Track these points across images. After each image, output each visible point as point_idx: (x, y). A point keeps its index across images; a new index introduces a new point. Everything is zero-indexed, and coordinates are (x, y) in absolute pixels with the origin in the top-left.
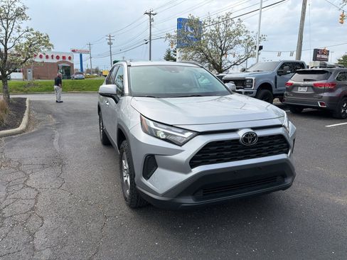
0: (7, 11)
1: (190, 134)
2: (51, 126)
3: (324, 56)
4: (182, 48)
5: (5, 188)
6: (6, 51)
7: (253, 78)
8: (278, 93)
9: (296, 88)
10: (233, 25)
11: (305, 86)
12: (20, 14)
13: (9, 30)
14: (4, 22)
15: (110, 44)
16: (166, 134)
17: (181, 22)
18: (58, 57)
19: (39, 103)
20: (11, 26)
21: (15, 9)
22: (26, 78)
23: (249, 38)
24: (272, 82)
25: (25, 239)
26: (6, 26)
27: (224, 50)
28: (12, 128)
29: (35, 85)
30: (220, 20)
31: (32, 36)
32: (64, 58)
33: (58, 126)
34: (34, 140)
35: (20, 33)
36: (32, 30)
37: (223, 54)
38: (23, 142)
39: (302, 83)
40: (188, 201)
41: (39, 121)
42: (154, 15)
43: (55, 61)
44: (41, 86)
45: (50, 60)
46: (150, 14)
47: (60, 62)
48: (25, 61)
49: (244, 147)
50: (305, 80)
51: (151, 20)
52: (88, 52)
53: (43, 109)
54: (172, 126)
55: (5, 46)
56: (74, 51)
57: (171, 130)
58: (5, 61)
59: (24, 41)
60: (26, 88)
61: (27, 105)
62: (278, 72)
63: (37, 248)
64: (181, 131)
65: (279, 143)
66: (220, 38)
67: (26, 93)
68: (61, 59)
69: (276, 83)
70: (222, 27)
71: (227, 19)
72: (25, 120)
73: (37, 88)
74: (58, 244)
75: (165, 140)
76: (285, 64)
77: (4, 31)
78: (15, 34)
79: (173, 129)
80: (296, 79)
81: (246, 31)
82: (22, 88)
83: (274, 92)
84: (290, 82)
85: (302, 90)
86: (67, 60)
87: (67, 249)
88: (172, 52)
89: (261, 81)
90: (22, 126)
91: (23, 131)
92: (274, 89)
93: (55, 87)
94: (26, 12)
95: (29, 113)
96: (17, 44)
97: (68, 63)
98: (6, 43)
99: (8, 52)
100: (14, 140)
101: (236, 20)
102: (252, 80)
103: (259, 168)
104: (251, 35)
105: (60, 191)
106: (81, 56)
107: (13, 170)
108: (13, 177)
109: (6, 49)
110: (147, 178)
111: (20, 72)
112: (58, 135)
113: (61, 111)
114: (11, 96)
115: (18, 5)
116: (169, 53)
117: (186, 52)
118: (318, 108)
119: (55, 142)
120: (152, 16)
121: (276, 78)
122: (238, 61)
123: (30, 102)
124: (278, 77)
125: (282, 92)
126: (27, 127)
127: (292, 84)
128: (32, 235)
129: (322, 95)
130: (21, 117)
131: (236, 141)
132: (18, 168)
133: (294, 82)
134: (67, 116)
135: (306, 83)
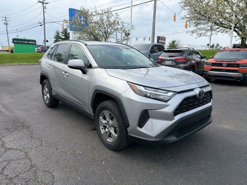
1: (172, 93)
3: (163, 41)
9: (164, 61)
10: (113, 17)
11: (170, 60)
15: (6, 24)
23: (123, 27)
39: (168, 58)
42: (46, 3)
49: (198, 100)
50: (169, 56)
51: (44, 8)
54: (158, 89)
57: (157, 92)
62: (150, 51)
70: (105, 18)
71: (108, 12)
79: (159, 91)
81: (123, 22)
84: (160, 57)
85: (168, 63)
88: (60, 33)
101: (114, 13)
104: (125, 25)
110: (142, 127)
116: (58, 34)
120: (45, 5)
121: (150, 55)
127: (162, 59)
129: (180, 65)
133: (163, 58)
135: (171, 58)
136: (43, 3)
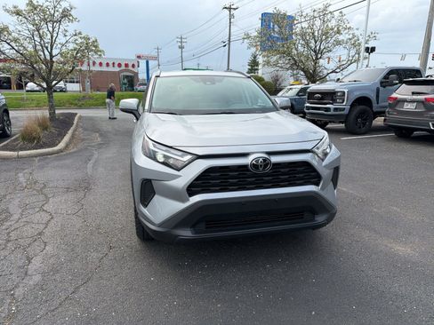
0: (52, 12)
1: (189, 157)
2: (93, 146)
4: (265, 51)
5: (20, 211)
6: (51, 59)
7: (346, 91)
8: (379, 110)
9: (400, 104)
10: (333, 21)
11: (413, 101)
12: (66, 14)
13: (55, 35)
14: (50, 25)
15: (181, 47)
16: (165, 156)
17: (266, 18)
18: (120, 65)
19: (91, 119)
20: (56, 29)
21: (61, 10)
22: (84, 90)
23: (354, 36)
24: (372, 96)
25: (20, 263)
26: (51, 29)
27: (318, 53)
28: (49, 147)
29: (90, 98)
30: (316, 15)
31: (80, 40)
32: (126, 65)
33: (100, 146)
34: (68, 162)
35: (68, 38)
36: (80, 33)
37: (317, 59)
38: (56, 163)
39: (410, 97)
40: (186, 233)
41: (83, 140)
42: (235, 9)
43: (117, 69)
44: (96, 100)
45: (111, 69)
46: (230, 9)
47: (122, 71)
48: (71, 71)
49: (254, 175)
50: (413, 93)
51: (231, 16)
52: (156, 58)
53: (92, 126)
54: (171, 147)
55: (51, 53)
56: (139, 57)
57: (169, 152)
58: (50, 71)
59: (71, 46)
60: (80, 102)
61: (75, 122)
62: (381, 83)
63: (29, 272)
64: (180, 153)
65: (303, 172)
66: (314, 37)
67: (80, 107)
68: (123, 67)
69: (378, 96)
70: (318, 23)
71: (324, 13)
72: (66, 138)
73: (91, 102)
74: (51, 270)
75: (163, 163)
76: (392, 71)
77: (49, 36)
78: (61, 39)
79: (172, 151)
80: (403, 92)
81: (349, 28)
82: (76, 102)
83: (375, 109)
84: (394, 95)
85: (409, 107)
86: (130, 68)
87: (58, 277)
89: (357, 94)
90: (61, 145)
91: (61, 151)
92: (375, 105)
93: (108, 100)
94: (72, 12)
95: (75, 130)
96: (64, 49)
97: (131, 71)
98: (52, 49)
99: (54, 59)
100: (47, 161)
101: (336, 14)
102: (344, 92)
103: (275, 200)
104: (357, 33)
105: (74, 217)
106: (147, 63)
107: (35, 192)
108: (33, 199)
109: (52, 56)
110: (146, 206)
111: (77, 82)
112: (96, 156)
113: (110, 130)
114: (57, 112)
115: (64, 5)
117: (268, 57)
118: (430, 131)
119: (90, 165)
120: (233, 11)
121: (378, 90)
122: (338, 68)
123: (80, 118)
124: (381, 89)
125: (382, 110)
126: (67, 146)
127: (396, 99)
128: (29, 260)
130: (62, 135)
131: (243, 168)
132: (41, 191)
133: (399, 96)
134: (116, 135)
135: (415, 97)
136: (230, 8)
